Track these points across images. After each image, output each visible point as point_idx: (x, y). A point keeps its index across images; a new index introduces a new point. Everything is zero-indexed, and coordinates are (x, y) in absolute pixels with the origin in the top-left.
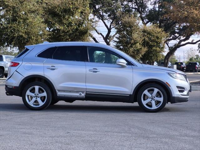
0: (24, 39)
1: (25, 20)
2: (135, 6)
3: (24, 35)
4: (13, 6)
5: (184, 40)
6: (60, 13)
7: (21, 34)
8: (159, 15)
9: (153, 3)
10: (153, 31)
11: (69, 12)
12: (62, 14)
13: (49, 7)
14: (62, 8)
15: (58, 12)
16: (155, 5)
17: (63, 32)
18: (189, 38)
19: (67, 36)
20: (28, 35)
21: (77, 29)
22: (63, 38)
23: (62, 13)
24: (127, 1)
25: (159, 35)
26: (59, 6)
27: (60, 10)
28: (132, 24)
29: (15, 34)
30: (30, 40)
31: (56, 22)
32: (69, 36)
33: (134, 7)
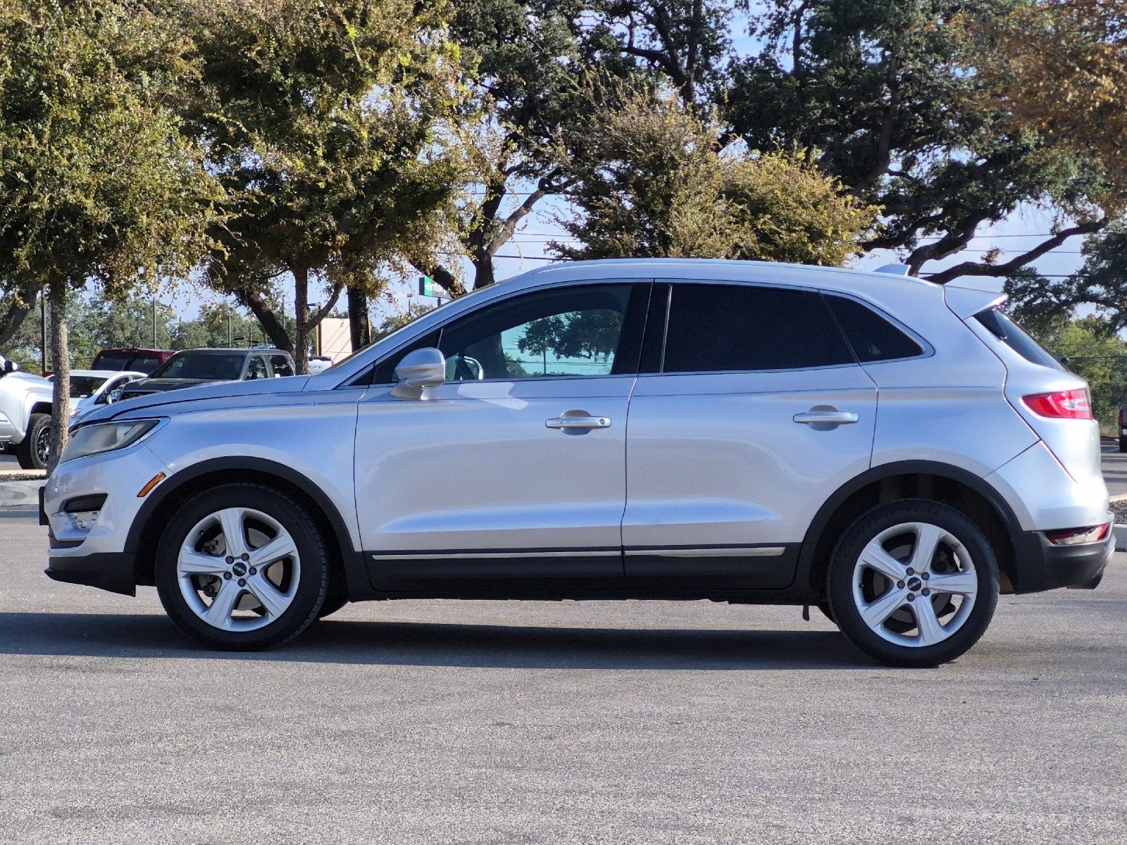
0: (89, 227)
1: (90, 111)
2: (653, 38)
3: (89, 203)
4: (19, 24)
5: (939, 251)
6: (278, 75)
7: (71, 198)
8: (805, 98)
9: (768, 23)
10: (784, 190)
11: (329, 69)
12: (289, 81)
13: (206, 32)
14: (291, 41)
15: (265, 66)
16: (777, 34)
17: (303, 187)
18: (969, 236)
19: (325, 219)
20: (113, 203)
21: (385, 175)
22: (302, 229)
23: (285, 71)
24: (604, 8)
25: (821, 219)
26: (268, 28)
27: (277, 55)
28: (671, 150)
29: (36, 199)
30: (124, 236)
31: (252, 130)
32: (338, 216)
33: (643, 48)
